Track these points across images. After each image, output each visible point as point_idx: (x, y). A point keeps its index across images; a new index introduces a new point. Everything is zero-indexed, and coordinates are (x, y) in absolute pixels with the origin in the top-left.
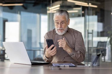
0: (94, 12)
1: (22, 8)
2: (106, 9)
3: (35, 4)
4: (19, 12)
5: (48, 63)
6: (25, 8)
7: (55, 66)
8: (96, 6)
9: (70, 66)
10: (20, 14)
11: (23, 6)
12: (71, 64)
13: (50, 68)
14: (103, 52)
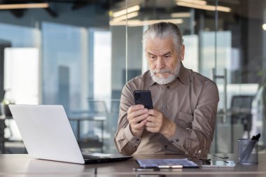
1: (46, 14)
2: (251, 15)
4: (37, 24)
5: (126, 159)
6: (53, 14)
7: (147, 168)
8: (226, 10)
9: (184, 167)
10: (40, 28)
11: (47, 9)
12: (185, 161)
13: (134, 173)
14: (245, 121)
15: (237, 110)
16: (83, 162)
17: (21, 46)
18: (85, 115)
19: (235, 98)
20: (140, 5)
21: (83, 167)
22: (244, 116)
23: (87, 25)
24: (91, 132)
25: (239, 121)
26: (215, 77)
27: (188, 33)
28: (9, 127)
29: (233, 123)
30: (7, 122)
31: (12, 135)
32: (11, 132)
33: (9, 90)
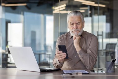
0: (102, 11)
1: (26, 8)
3: (39, 4)
4: (22, 13)
5: (58, 70)
6: (29, 8)
7: (67, 74)
9: (83, 73)
10: (23, 14)
11: (26, 6)
12: (84, 71)
13: (61, 76)
14: (112, 55)
15: (108, 50)
16: (40, 71)
17: (15, 22)
18: (43, 52)
19: (107, 45)
20: (66, 4)
21: (40, 73)
22: (111, 53)
23: (43, 13)
24: (45, 59)
25: (110, 55)
26: (98, 35)
27: (87, 16)
28: (10, 57)
29: (106, 55)
30: (9, 55)
31: (11, 61)
32: (10, 59)
33: (10, 41)
